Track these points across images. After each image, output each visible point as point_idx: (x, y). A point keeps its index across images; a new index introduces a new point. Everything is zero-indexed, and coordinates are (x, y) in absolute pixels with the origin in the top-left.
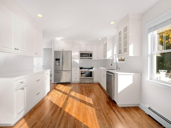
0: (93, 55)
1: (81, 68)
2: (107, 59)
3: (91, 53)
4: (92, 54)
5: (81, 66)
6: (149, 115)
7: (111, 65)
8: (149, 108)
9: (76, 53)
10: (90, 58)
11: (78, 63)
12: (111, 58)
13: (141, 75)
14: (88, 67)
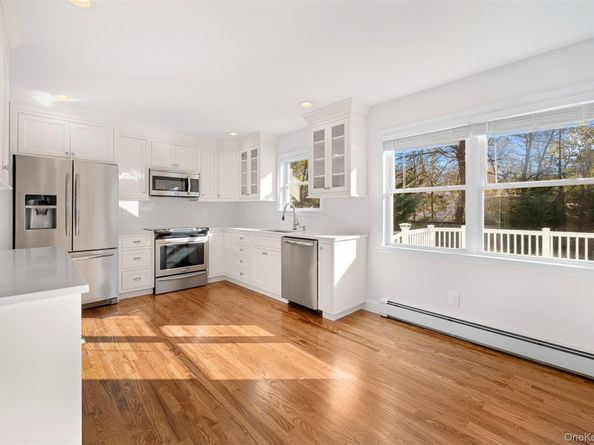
0: (202, 186)
1: (160, 235)
2: (262, 199)
3: (196, 177)
4: (197, 180)
5: (162, 227)
6: (389, 317)
7: (283, 218)
8: (389, 303)
9: (135, 172)
10: (193, 194)
11: (137, 214)
12: (271, 199)
13: (368, 238)
14: (189, 230)
